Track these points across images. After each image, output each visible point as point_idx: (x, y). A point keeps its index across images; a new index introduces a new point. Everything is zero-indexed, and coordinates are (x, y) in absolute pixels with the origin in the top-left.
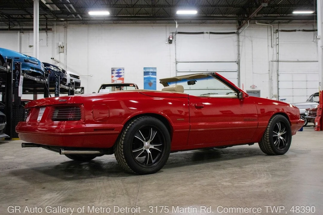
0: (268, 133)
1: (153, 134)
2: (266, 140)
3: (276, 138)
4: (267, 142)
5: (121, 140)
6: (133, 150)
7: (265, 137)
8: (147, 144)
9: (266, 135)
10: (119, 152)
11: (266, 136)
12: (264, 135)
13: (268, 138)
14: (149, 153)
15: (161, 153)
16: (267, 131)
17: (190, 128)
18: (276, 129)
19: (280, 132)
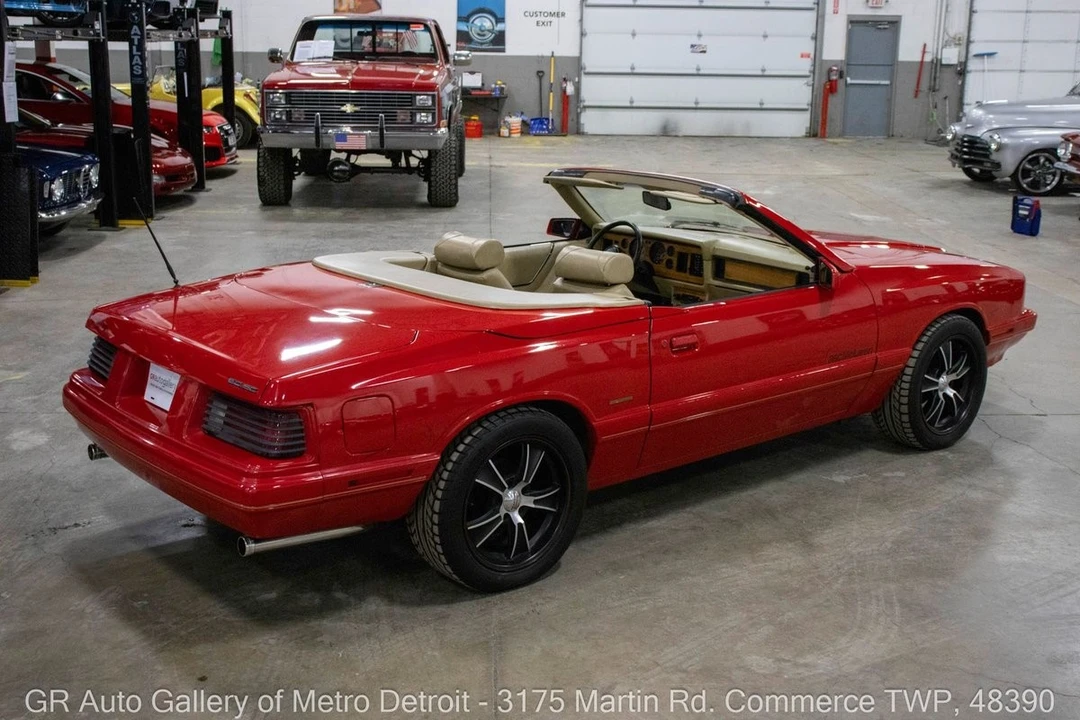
0: (906, 386)
1: (533, 462)
2: (897, 405)
3: (931, 397)
4: (901, 414)
5: (431, 498)
6: (468, 520)
7: (897, 395)
8: (511, 495)
9: (898, 388)
10: (424, 531)
11: (899, 393)
12: (892, 388)
13: (905, 400)
14: (520, 524)
15: (557, 516)
16: (905, 378)
17: (651, 419)
18: (936, 366)
19: (947, 374)
